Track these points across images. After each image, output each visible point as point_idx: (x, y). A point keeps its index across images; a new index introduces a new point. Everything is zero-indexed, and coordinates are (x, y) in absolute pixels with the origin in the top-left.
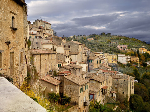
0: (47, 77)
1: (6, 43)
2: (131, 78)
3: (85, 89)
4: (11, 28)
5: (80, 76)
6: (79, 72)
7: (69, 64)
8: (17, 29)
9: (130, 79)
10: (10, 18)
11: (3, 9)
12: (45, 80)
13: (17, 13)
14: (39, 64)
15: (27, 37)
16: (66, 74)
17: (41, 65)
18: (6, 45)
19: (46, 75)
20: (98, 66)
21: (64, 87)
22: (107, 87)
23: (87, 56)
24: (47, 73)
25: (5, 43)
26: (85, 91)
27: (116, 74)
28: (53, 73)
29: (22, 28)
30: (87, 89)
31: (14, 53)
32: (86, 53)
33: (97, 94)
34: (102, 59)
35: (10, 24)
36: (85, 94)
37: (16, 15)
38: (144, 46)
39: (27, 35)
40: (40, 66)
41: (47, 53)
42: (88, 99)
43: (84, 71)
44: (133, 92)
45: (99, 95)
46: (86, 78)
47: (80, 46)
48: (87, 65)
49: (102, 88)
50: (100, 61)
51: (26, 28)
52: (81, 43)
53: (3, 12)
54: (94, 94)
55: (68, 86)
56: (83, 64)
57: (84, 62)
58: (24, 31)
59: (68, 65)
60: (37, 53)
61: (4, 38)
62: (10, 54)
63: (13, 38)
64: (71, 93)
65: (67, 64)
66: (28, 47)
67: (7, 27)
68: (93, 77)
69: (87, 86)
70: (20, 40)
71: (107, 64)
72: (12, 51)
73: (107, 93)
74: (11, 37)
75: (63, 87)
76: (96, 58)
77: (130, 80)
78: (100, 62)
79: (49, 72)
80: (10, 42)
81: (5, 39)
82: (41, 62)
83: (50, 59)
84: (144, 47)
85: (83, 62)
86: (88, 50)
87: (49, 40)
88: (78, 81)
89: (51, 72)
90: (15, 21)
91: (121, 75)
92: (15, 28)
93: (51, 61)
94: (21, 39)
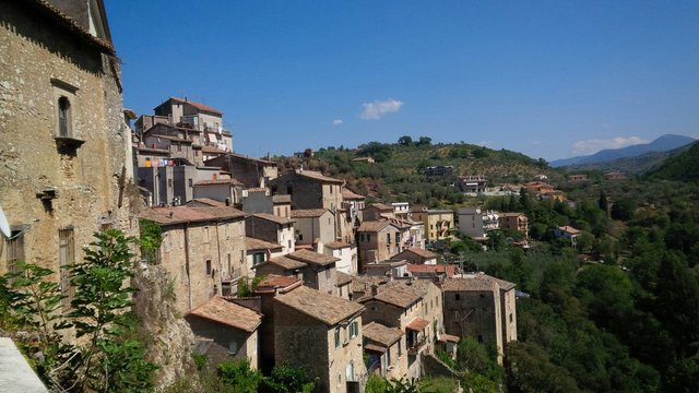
0: (212, 303)
1: (39, 196)
2: (503, 287)
3: (351, 336)
4: (57, 140)
5: (330, 292)
6: (328, 277)
7: (292, 251)
8: (83, 142)
9: (501, 290)
10: (51, 103)
11: (18, 71)
12: (205, 315)
13: (77, 84)
14: (183, 257)
15: (124, 169)
16: (281, 290)
17: (191, 264)
18: (39, 202)
19: (211, 296)
20: (392, 251)
21: (277, 334)
22: (423, 324)
23: (353, 221)
24: (212, 291)
25: (34, 196)
26: (352, 342)
27: (454, 277)
28: (234, 289)
29: (104, 138)
30: (356, 334)
31: (76, 230)
32: (348, 212)
33: (394, 350)
34: (404, 226)
35: (54, 127)
36: (348, 355)
37: (72, 90)
38: (543, 177)
39: (124, 161)
40: (187, 264)
41: (210, 217)
42: (361, 369)
43: (345, 271)
44: (512, 335)
45: (400, 354)
46: (350, 295)
47: (326, 188)
48: (355, 250)
49: (407, 329)
50: (397, 234)
51: (118, 136)
52: (332, 174)
53: (22, 82)
54: (382, 349)
55: (289, 329)
56: (340, 249)
57: (344, 241)
58: (112, 146)
59: (288, 256)
60: (174, 219)
61: (29, 179)
62: (57, 237)
63: (69, 175)
64: (302, 355)
65: (285, 252)
66: (131, 205)
67: (41, 137)
68: (374, 289)
69: (356, 323)
70: (96, 180)
71: (422, 243)
72: (65, 223)
73: (427, 344)
74: (60, 173)
75: (271, 334)
76: (383, 227)
77: (499, 295)
78: (398, 240)
79: (220, 288)
80: (53, 192)
81: (35, 181)
82: (190, 251)
83: (222, 237)
84: (543, 180)
85: (340, 240)
86: (357, 200)
87: (218, 172)
88: (325, 310)
89: (228, 284)
90: (74, 111)
91: (469, 279)
92: (75, 137)
93: (228, 244)
94: (100, 177)
